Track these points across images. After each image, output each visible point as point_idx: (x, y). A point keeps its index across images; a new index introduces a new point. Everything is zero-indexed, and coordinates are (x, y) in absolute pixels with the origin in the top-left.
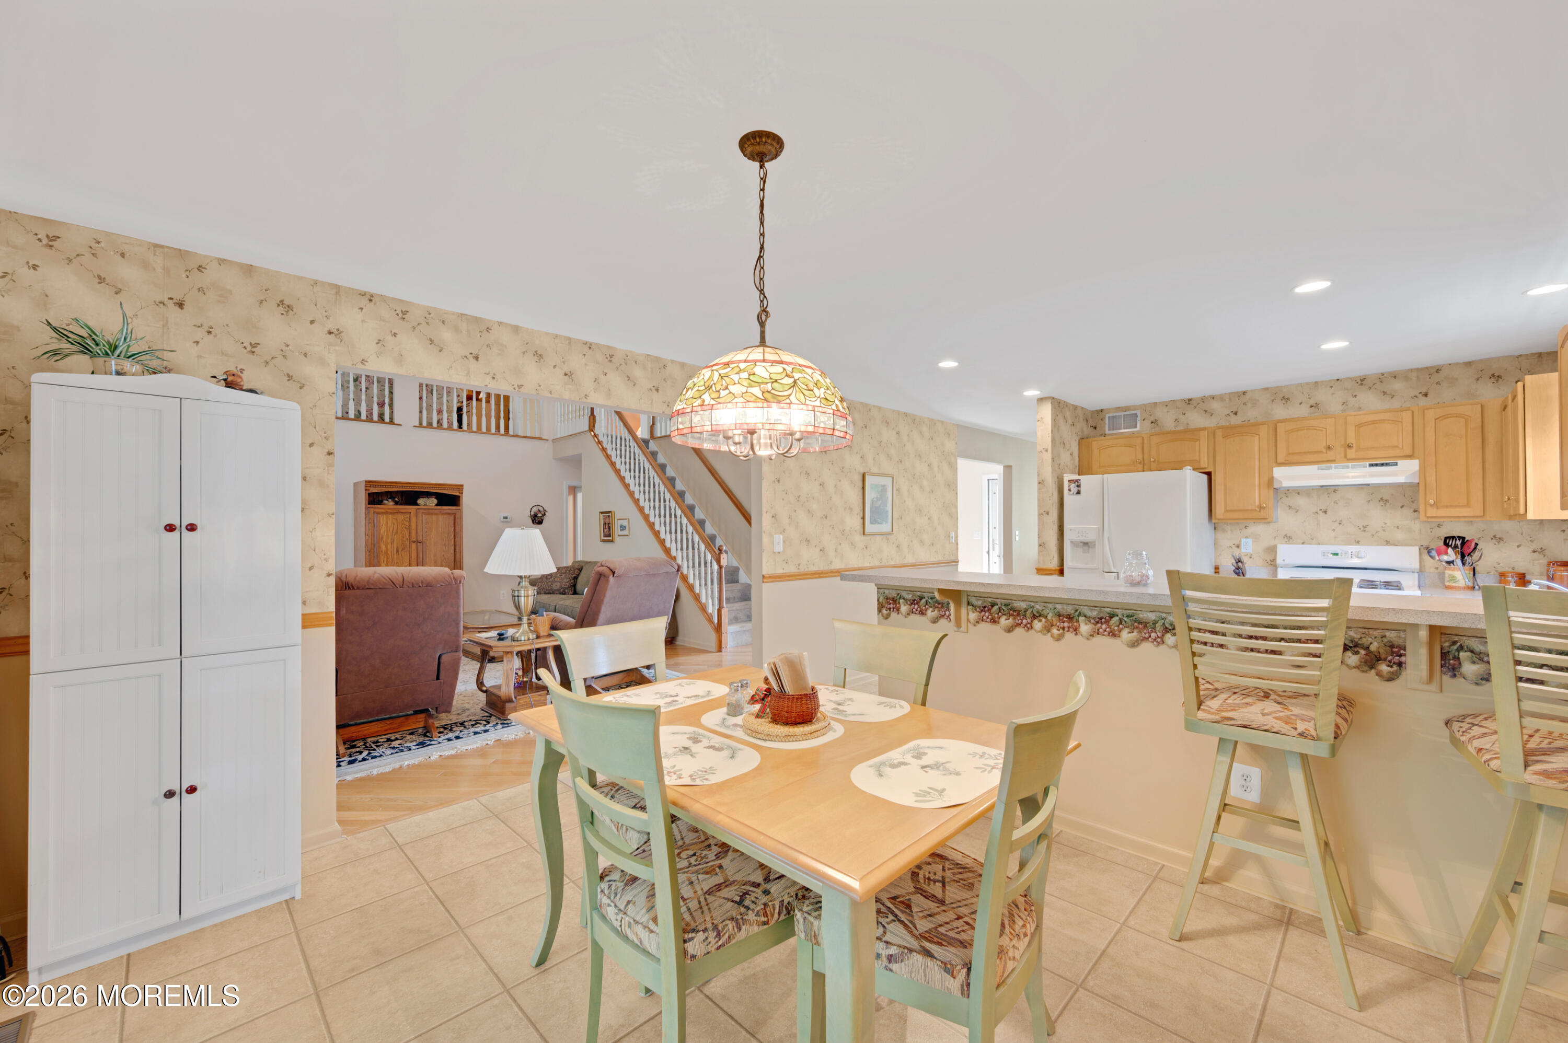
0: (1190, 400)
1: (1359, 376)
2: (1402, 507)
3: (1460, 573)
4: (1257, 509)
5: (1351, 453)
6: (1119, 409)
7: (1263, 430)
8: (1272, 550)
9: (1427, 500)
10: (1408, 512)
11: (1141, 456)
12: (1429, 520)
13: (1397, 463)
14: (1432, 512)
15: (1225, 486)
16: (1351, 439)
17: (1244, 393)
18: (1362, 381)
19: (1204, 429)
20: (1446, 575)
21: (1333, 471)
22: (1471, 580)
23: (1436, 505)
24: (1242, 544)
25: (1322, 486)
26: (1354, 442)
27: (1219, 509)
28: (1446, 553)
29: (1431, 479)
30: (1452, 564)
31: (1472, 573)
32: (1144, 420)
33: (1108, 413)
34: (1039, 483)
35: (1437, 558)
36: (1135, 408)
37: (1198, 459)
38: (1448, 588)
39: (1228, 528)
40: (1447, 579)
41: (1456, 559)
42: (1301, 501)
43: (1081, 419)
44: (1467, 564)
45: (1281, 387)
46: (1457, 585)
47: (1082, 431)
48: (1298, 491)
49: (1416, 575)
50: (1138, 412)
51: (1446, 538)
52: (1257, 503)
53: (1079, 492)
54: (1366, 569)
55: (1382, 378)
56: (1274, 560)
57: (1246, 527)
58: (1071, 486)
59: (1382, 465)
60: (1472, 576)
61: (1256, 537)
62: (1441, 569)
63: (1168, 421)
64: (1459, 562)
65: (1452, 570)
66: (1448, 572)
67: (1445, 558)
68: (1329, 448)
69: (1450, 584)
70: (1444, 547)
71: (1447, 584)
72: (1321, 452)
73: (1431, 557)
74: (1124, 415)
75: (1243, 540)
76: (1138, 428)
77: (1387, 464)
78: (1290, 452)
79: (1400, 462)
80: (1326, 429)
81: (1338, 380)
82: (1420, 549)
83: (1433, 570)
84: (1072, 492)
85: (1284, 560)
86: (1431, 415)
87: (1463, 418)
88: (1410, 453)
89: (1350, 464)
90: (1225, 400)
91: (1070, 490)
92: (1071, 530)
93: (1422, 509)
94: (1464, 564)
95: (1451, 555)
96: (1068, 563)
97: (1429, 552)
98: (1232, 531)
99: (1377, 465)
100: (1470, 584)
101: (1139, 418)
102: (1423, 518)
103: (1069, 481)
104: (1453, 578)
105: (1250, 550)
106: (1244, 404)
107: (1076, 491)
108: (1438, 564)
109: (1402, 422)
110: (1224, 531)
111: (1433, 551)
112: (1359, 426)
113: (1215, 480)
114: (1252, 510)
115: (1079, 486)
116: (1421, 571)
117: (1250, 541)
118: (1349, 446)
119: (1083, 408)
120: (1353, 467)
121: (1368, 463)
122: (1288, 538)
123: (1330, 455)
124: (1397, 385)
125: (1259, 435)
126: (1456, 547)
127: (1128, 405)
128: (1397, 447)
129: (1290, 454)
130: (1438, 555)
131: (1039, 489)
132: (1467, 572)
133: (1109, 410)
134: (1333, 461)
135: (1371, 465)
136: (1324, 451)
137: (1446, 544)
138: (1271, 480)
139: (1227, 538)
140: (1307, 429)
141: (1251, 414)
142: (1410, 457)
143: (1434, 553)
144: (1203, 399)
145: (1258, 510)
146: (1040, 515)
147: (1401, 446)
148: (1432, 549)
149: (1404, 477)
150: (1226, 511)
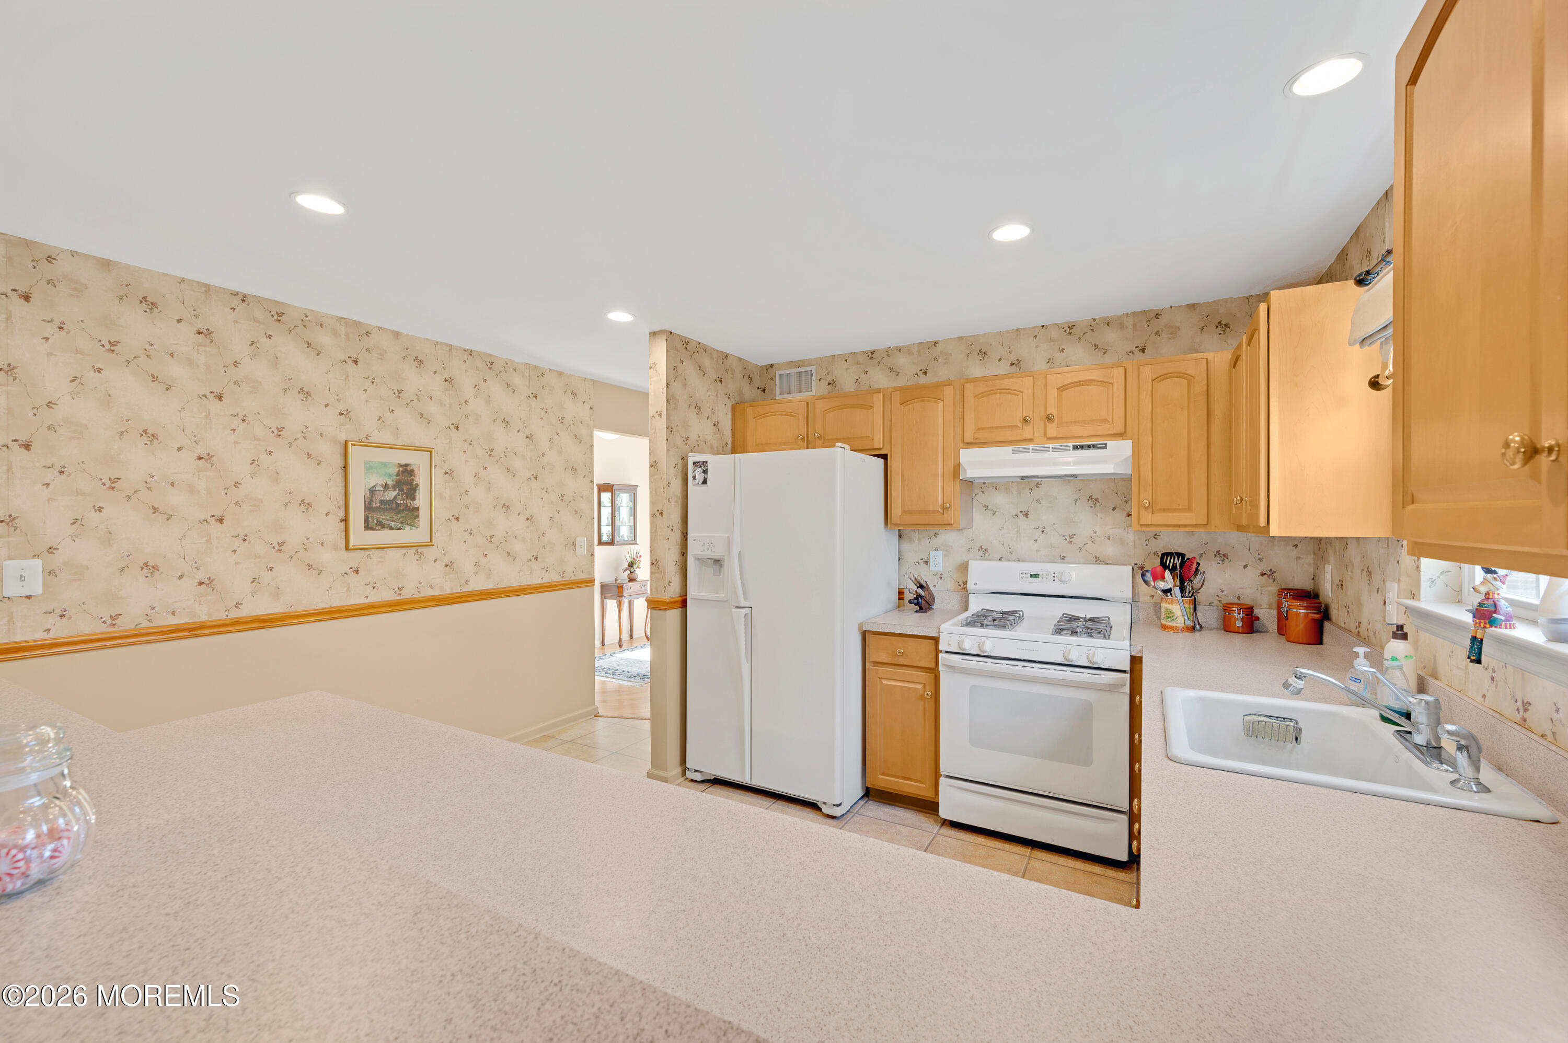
0: (873, 352)
1: (1067, 322)
2: (1114, 509)
3: (1178, 606)
4: (939, 510)
5: (1052, 430)
6: (791, 364)
7: (948, 392)
8: (964, 568)
9: (1141, 499)
10: (1120, 516)
11: (805, 430)
12: (1144, 529)
13: (1106, 444)
14: (1147, 518)
15: (903, 476)
16: (1052, 410)
17: (935, 343)
18: (1070, 328)
19: (879, 391)
20: (1163, 610)
21: (1032, 456)
22: (1191, 618)
23: (1151, 508)
24: (931, 560)
25: (1023, 478)
26: (1055, 413)
27: (896, 510)
28: (1163, 578)
29: (1146, 469)
30: (1169, 594)
31: (1192, 607)
32: (820, 380)
33: (778, 370)
34: (652, 466)
35: (1152, 583)
36: (808, 362)
37: (871, 435)
38: (1164, 627)
39: (916, 535)
40: (1163, 615)
41: (1175, 586)
42: (998, 499)
43: (738, 375)
44: (1187, 594)
45: (978, 335)
46: (1175, 625)
47: (740, 393)
48: (995, 484)
49: (1129, 606)
50: (813, 369)
51: (1163, 555)
52: (940, 502)
53: (705, 482)
54: (1072, 597)
55: (1093, 325)
56: (965, 583)
57: (936, 535)
58: (696, 472)
59: (1089, 447)
60: (1192, 611)
61: (947, 550)
62: (1156, 599)
63: (847, 381)
64: (1177, 591)
65: (1170, 603)
66: (1164, 605)
67: (1162, 585)
68: (1025, 421)
69: (1166, 623)
70: (1160, 569)
71: (1164, 622)
72: (1016, 427)
73: (1145, 581)
74: (797, 373)
75: (933, 553)
76: (813, 393)
77: (1094, 447)
78: (979, 427)
79: (1109, 443)
80: (1022, 392)
81: (1043, 326)
82: (1133, 569)
83: (1148, 599)
84: (697, 482)
85: (976, 584)
86: (1147, 372)
87: (1184, 378)
88: (1122, 431)
89: (1051, 445)
90: (913, 354)
91: (694, 478)
92: (694, 540)
93: (1134, 514)
94: (1182, 591)
95: (1169, 581)
96: (692, 592)
97: (1143, 575)
98: (919, 540)
99: (1082, 447)
100: (1190, 623)
101: (814, 378)
102: (1135, 523)
103: (694, 463)
104: (1170, 615)
105: (940, 568)
106: (935, 359)
107: (702, 480)
108: (1153, 592)
109: (1112, 384)
110: (911, 540)
111: (1147, 574)
112: (1062, 389)
113: (891, 467)
114: (934, 511)
115: (705, 472)
116: (1135, 600)
117: (940, 554)
118: (1049, 419)
119: (740, 359)
120: (1055, 449)
121: (1071, 444)
122: (984, 552)
123: (1027, 432)
124: (1111, 336)
125: (943, 401)
126: (1174, 568)
127: (803, 358)
128: (1106, 420)
129: (979, 429)
130: (1154, 581)
131: (651, 476)
132: (1186, 606)
133: (781, 366)
134: (1030, 440)
135: (1076, 448)
136: (1020, 425)
137: (1164, 565)
138: (957, 467)
139: (914, 550)
140: (1000, 393)
141: (942, 373)
142: (1121, 435)
143: (1149, 577)
144: (888, 352)
145: (942, 511)
146: (653, 516)
147: (1110, 420)
148: (1147, 571)
149: (1112, 466)
150: (904, 512)
